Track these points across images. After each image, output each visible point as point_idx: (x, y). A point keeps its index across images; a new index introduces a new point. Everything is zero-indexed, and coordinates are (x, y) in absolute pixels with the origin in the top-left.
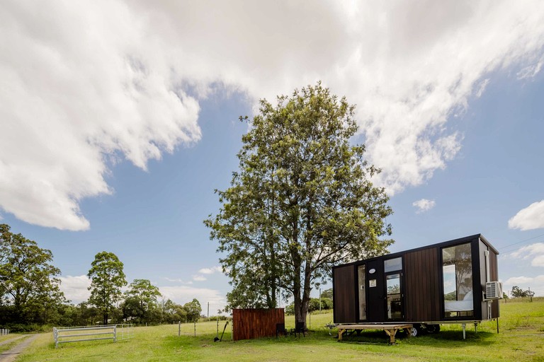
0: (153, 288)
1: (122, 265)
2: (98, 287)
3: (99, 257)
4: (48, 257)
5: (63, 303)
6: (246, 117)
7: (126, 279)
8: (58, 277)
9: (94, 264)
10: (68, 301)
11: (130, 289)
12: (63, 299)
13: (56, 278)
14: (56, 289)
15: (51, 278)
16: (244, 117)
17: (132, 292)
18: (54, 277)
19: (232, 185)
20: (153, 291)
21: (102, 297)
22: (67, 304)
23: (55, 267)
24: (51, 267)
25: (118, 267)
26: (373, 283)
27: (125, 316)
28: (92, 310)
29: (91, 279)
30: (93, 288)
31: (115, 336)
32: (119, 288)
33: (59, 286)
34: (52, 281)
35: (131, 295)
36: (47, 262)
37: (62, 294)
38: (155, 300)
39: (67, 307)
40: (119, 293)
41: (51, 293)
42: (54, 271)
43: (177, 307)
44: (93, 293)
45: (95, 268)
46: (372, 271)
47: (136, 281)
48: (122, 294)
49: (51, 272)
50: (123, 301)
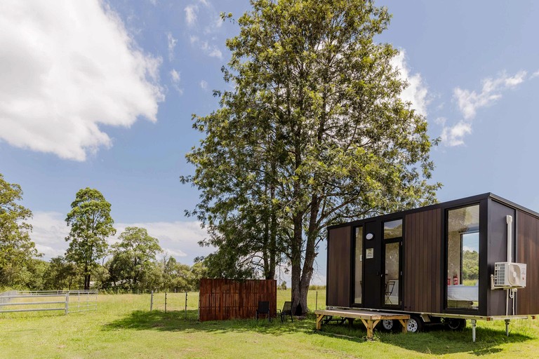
0: (151, 240)
1: (109, 206)
2: (79, 236)
3: (81, 196)
4: (16, 194)
5: (34, 258)
6: (230, 16)
7: (114, 226)
8: (29, 221)
9: (74, 204)
10: (41, 255)
11: (120, 242)
12: (34, 252)
13: (26, 222)
14: (26, 238)
15: (19, 222)
16: (227, 14)
17: (122, 245)
18: (24, 221)
19: (222, 106)
20: (151, 244)
21: (83, 251)
22: (39, 258)
23: (26, 208)
24: (20, 208)
25: (105, 209)
26: (370, 254)
27: (113, 279)
28: (70, 268)
29: (70, 225)
30: (72, 238)
31: (66, 306)
32: (106, 238)
33: (30, 234)
34: (21, 227)
35: (122, 249)
36: (16, 201)
37: (32, 244)
38: (153, 257)
39: (39, 263)
40: (105, 245)
41: (20, 243)
42: (24, 213)
43: (182, 268)
44: (71, 245)
45: (75, 212)
46: (369, 236)
47: (129, 229)
48: (109, 248)
49: (20, 215)
50: (111, 257)
